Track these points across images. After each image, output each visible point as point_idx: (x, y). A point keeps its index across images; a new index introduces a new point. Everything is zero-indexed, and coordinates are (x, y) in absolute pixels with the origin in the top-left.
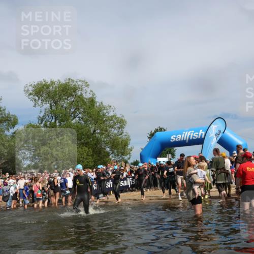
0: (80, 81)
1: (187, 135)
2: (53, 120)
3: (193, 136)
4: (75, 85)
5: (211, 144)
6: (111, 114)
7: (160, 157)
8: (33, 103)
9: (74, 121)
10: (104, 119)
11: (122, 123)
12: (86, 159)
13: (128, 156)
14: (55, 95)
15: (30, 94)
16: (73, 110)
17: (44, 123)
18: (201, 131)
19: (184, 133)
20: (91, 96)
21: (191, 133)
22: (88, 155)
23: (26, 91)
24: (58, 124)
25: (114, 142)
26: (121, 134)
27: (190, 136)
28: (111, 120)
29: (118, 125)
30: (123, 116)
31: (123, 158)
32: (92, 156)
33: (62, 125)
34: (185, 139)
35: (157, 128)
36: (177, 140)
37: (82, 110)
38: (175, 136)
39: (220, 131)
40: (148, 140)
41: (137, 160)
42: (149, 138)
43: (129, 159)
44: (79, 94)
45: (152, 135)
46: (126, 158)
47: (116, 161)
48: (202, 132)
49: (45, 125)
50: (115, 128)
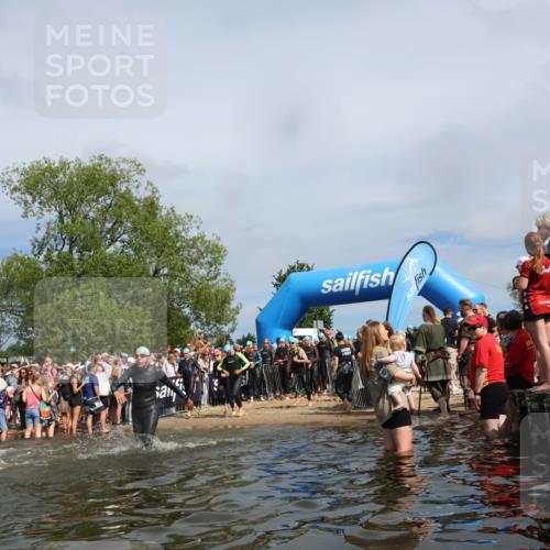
0: (125, 161)
1: (357, 279)
2: (66, 248)
3: (370, 282)
4: (114, 171)
5: (406, 298)
6: (193, 233)
7: (300, 327)
8: (20, 210)
9: (111, 249)
10: (178, 245)
11: (216, 253)
13: (230, 325)
14: (70, 192)
15: (16, 189)
16: (109, 225)
17: (45, 253)
18: (387, 270)
19: (350, 274)
20: (148, 194)
21: (365, 275)
23: (6, 183)
24: (76, 256)
25: (199, 294)
26: (215, 278)
27: (363, 281)
28: (193, 247)
29: (209, 258)
30: (219, 239)
31: (219, 330)
33: (85, 258)
34: (352, 288)
35: (292, 264)
36: (335, 290)
37: (129, 225)
38: (330, 282)
39: (423, 270)
40: (274, 290)
41: (249, 335)
42: (276, 285)
43: (232, 331)
44: (123, 189)
45: (282, 279)
46: (226, 328)
47: (205, 337)
48: (388, 273)
49: (48, 259)
50: (202, 264)
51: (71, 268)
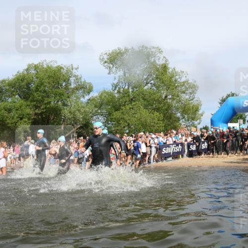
0: (154, 48)
2: (127, 87)
4: (149, 52)
6: (183, 79)
7: (231, 122)
8: (107, 71)
9: (146, 87)
10: (176, 85)
11: (193, 88)
12: (157, 124)
13: (198, 121)
14: (129, 62)
15: (106, 62)
16: (145, 77)
17: (117, 89)
20: (164, 62)
22: (159, 121)
23: (101, 60)
24: (131, 90)
25: (185, 107)
26: (192, 100)
28: (183, 86)
29: (190, 91)
30: (195, 82)
31: (193, 123)
32: (163, 120)
33: (135, 91)
35: (229, 93)
37: (155, 76)
40: (219, 105)
41: (206, 126)
42: (220, 103)
43: (199, 124)
44: (152, 60)
45: (223, 101)
46: (196, 123)
47: (187, 127)
49: (119, 92)
50: (187, 93)
51: (129, 96)
